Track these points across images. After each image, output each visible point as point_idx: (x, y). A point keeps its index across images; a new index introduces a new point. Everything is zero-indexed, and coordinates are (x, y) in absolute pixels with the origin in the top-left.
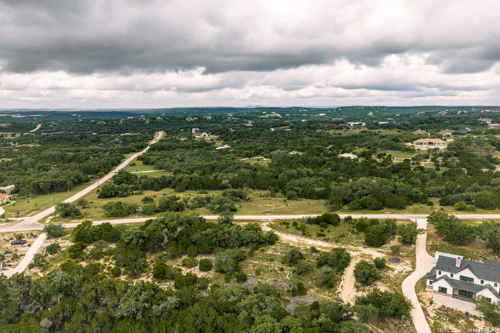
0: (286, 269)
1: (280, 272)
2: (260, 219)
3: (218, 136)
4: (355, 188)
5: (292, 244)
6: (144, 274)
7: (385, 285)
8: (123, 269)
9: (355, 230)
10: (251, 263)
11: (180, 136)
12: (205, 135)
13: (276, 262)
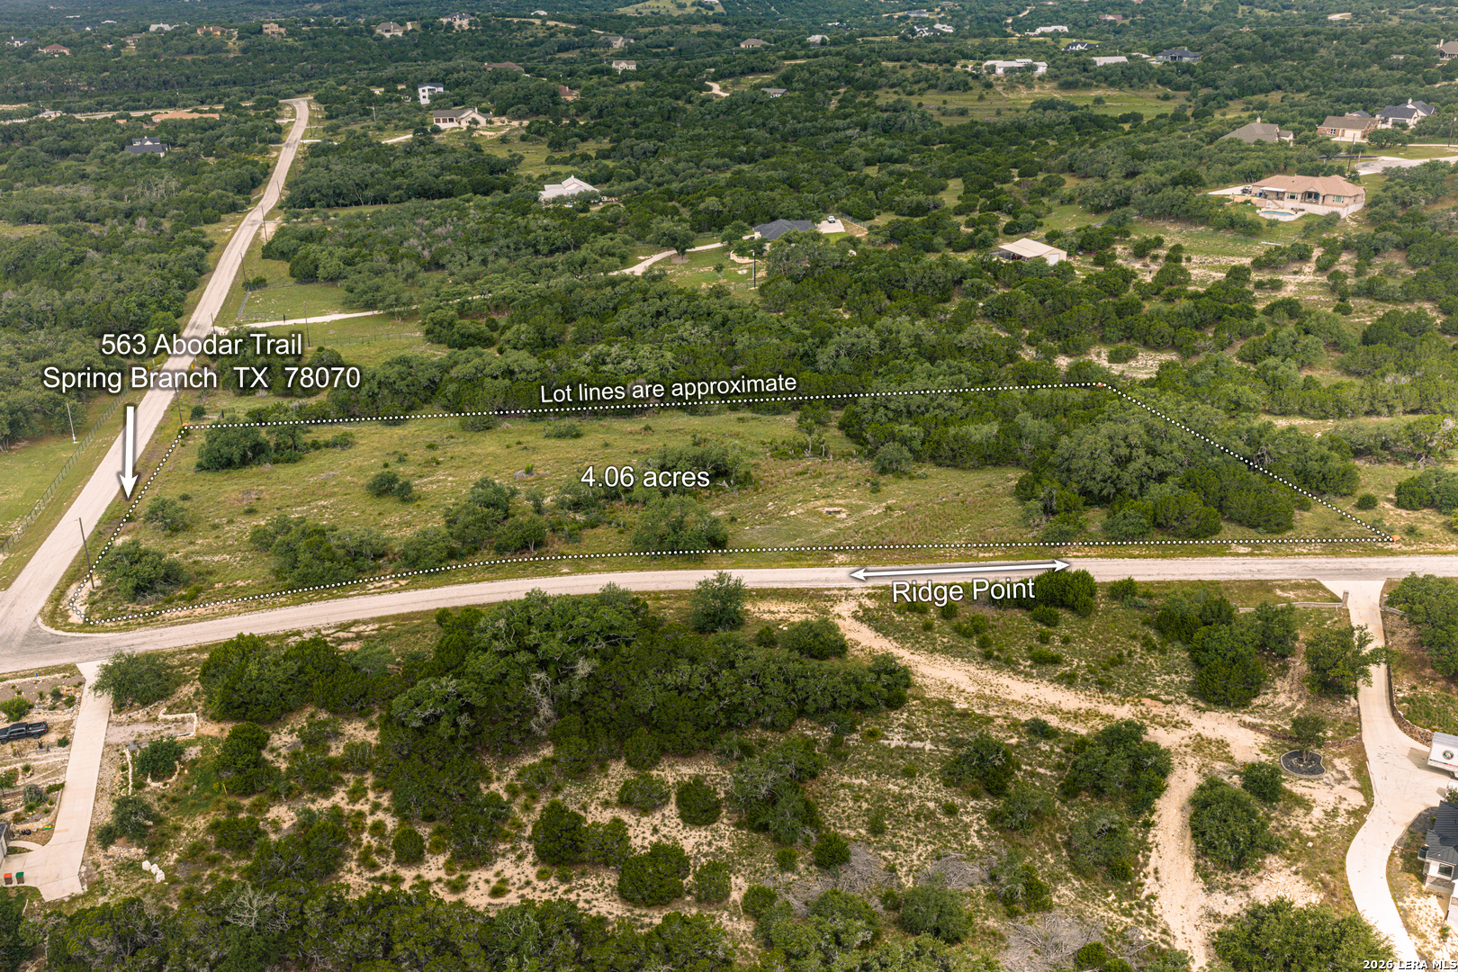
0: (965, 807)
1: (946, 820)
2: (821, 585)
3: (526, 123)
4: (1124, 451)
5: (960, 705)
6: (502, 847)
7: (1294, 868)
8: (425, 831)
9: (1155, 638)
10: (843, 786)
11: (381, 123)
12: (475, 122)
13: (925, 780)
